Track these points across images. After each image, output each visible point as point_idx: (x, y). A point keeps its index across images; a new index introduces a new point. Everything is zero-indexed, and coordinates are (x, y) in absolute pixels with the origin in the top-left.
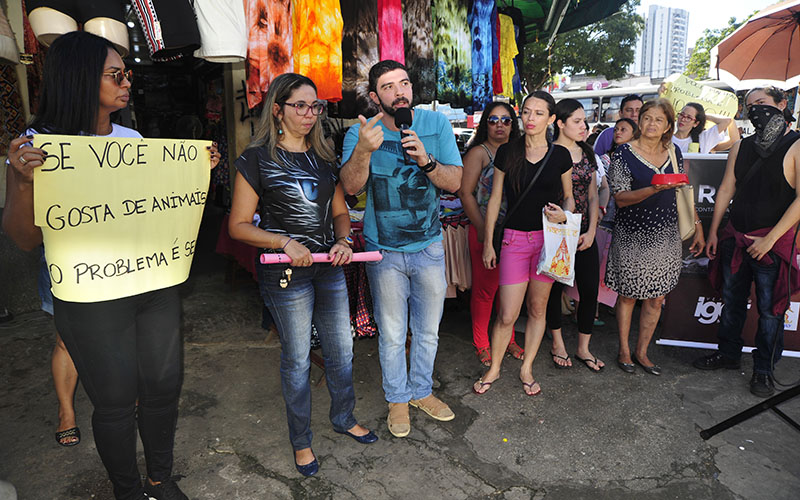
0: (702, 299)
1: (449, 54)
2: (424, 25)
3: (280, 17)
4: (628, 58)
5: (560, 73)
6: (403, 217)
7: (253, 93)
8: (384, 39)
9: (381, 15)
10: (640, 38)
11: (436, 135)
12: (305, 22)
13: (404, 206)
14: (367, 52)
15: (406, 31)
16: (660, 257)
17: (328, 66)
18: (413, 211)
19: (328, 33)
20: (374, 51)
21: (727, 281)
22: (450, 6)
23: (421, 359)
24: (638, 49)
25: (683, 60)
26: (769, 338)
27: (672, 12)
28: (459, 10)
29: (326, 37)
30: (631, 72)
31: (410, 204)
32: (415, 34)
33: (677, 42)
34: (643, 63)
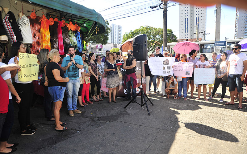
0: (125, 89)
1: (72, 43)
2: (67, 37)
3: (39, 36)
4: (107, 39)
5: (89, 42)
6: (73, 73)
7: (33, 51)
8: (59, 40)
9: (58, 35)
10: (110, 34)
11: (79, 59)
12: (43, 36)
13: (73, 71)
14: (56, 43)
15: (63, 38)
16: (115, 80)
17: (47, 46)
18: (74, 72)
19: (48, 39)
20: (57, 43)
21: (127, 84)
22: (71, 33)
23: (75, 101)
24: (109, 36)
25: (121, 39)
26: (134, 93)
27: (118, 26)
28: (73, 34)
29: (47, 40)
30: (108, 42)
31: (74, 71)
32: (66, 39)
33: (120, 34)
34: (111, 39)
